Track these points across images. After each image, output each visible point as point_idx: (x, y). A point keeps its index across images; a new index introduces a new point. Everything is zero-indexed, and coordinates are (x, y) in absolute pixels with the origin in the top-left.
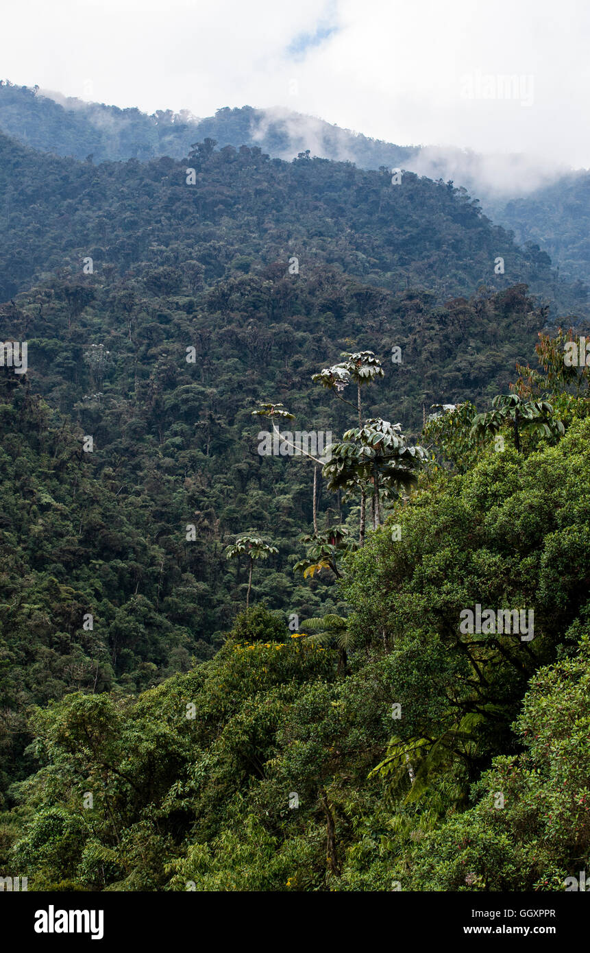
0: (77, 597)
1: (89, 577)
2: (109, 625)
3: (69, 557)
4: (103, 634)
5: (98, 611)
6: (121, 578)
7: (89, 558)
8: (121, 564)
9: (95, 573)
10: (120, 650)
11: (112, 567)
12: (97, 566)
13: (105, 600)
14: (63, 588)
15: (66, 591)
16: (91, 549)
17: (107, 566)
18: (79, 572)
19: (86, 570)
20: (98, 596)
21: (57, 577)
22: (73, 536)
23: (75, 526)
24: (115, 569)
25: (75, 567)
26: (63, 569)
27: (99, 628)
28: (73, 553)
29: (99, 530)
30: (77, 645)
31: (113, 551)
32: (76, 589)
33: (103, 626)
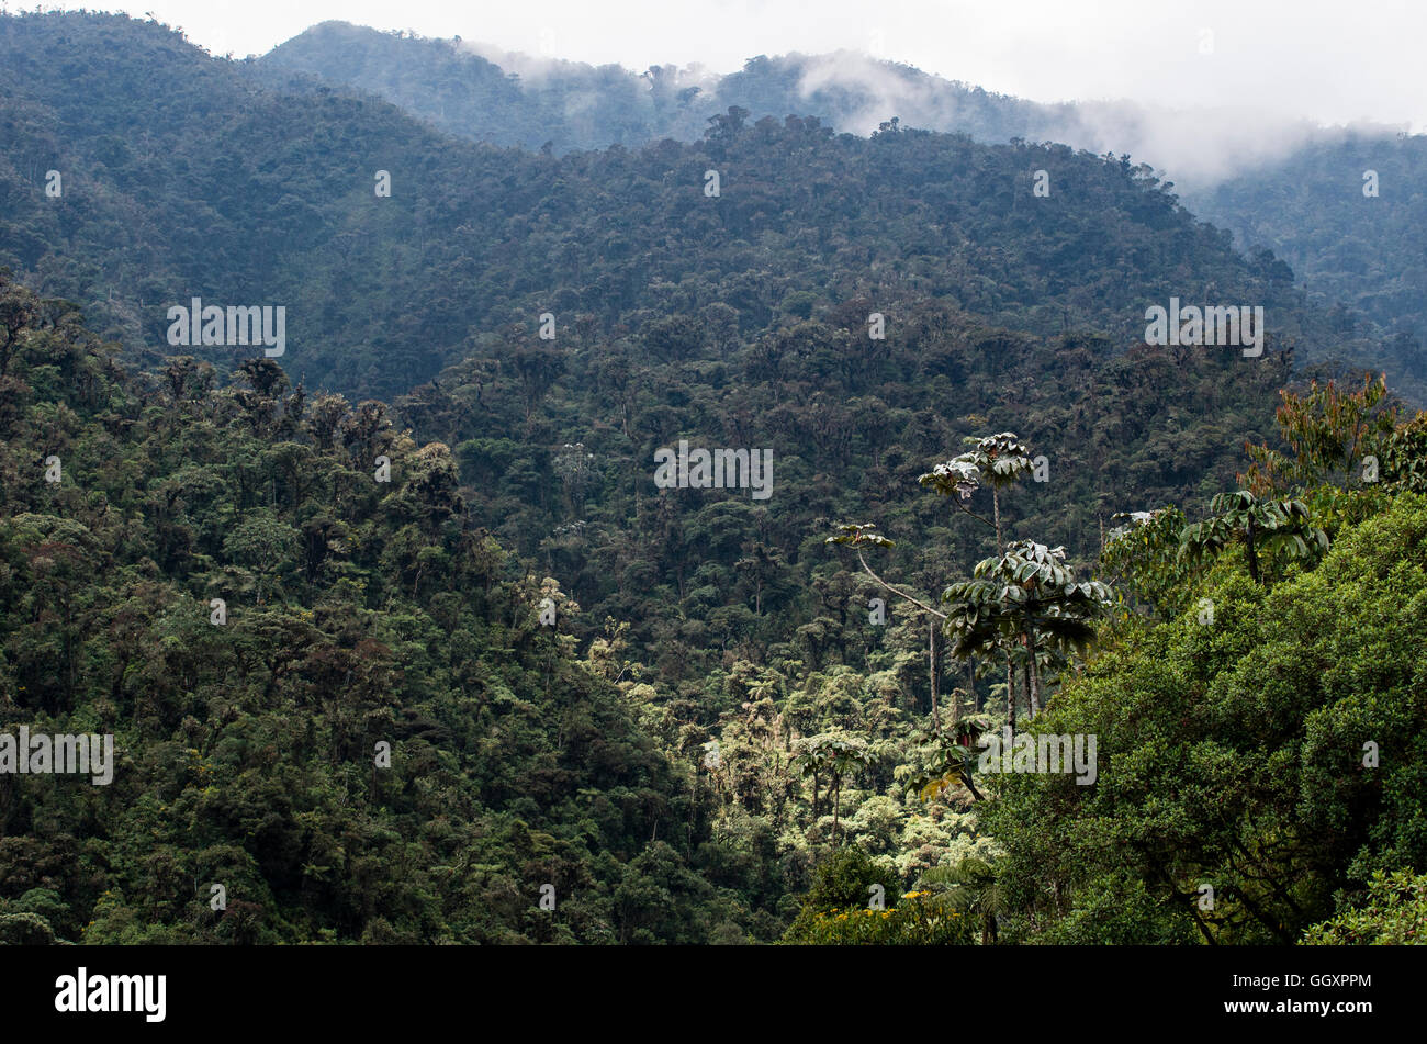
0: (560, 850)
1: (578, 817)
2: (612, 891)
3: (543, 786)
4: (604, 906)
5: (594, 870)
6: (628, 816)
7: (577, 786)
8: (628, 794)
9: (586, 810)
10: (632, 932)
11: (612, 799)
12: (590, 799)
13: (604, 852)
14: (536, 835)
15: (542, 841)
16: (578, 772)
17: (604, 797)
18: (560, 809)
19: (572, 805)
20: (593, 846)
21: (525, 819)
22: (548, 751)
23: (550, 736)
24: (618, 802)
25: (555, 802)
26: (535, 806)
27: (595, 898)
28: (550, 780)
29: (589, 740)
30: (563, 926)
31: (614, 774)
32: (558, 836)
33: (603, 894)
